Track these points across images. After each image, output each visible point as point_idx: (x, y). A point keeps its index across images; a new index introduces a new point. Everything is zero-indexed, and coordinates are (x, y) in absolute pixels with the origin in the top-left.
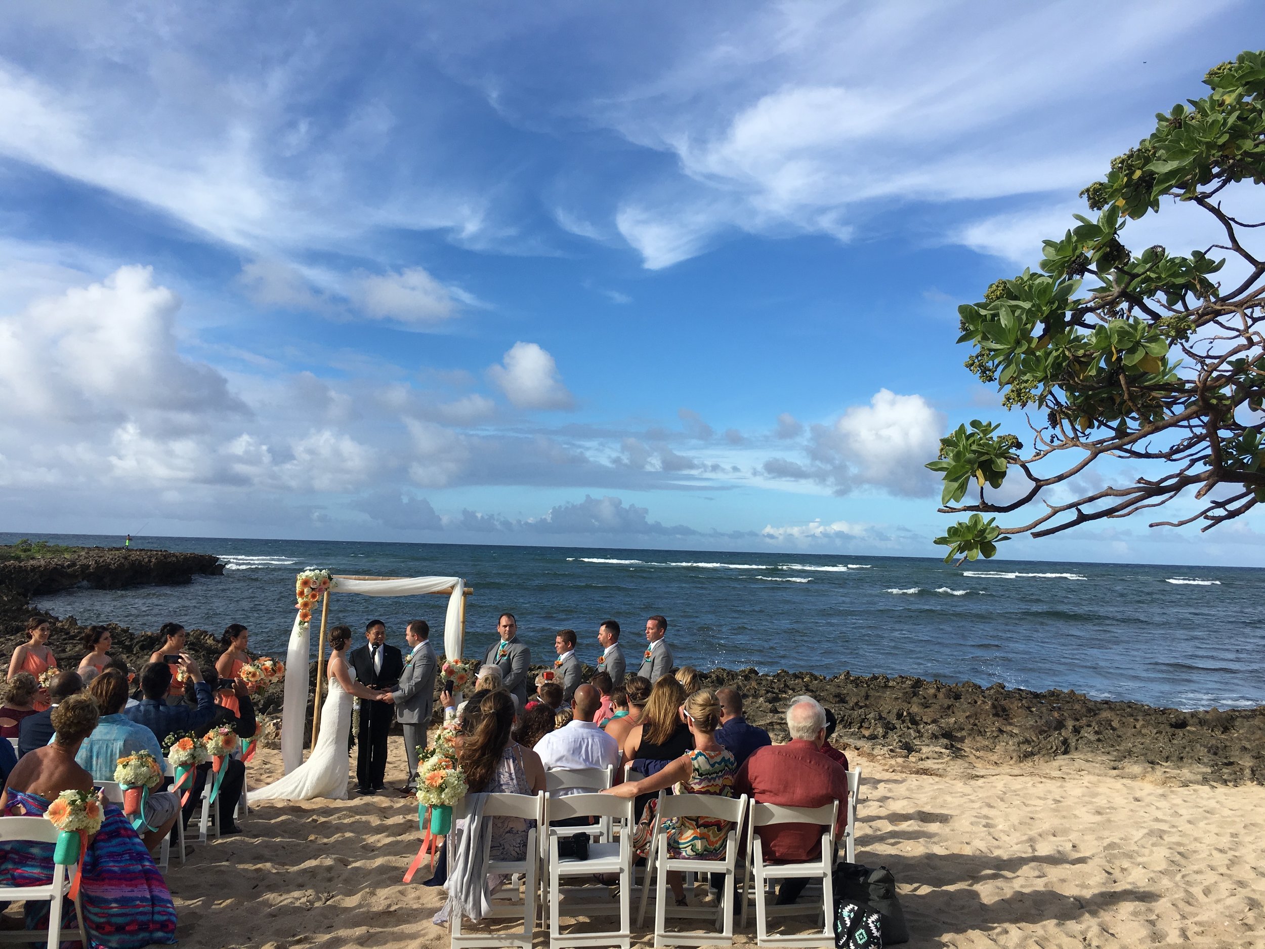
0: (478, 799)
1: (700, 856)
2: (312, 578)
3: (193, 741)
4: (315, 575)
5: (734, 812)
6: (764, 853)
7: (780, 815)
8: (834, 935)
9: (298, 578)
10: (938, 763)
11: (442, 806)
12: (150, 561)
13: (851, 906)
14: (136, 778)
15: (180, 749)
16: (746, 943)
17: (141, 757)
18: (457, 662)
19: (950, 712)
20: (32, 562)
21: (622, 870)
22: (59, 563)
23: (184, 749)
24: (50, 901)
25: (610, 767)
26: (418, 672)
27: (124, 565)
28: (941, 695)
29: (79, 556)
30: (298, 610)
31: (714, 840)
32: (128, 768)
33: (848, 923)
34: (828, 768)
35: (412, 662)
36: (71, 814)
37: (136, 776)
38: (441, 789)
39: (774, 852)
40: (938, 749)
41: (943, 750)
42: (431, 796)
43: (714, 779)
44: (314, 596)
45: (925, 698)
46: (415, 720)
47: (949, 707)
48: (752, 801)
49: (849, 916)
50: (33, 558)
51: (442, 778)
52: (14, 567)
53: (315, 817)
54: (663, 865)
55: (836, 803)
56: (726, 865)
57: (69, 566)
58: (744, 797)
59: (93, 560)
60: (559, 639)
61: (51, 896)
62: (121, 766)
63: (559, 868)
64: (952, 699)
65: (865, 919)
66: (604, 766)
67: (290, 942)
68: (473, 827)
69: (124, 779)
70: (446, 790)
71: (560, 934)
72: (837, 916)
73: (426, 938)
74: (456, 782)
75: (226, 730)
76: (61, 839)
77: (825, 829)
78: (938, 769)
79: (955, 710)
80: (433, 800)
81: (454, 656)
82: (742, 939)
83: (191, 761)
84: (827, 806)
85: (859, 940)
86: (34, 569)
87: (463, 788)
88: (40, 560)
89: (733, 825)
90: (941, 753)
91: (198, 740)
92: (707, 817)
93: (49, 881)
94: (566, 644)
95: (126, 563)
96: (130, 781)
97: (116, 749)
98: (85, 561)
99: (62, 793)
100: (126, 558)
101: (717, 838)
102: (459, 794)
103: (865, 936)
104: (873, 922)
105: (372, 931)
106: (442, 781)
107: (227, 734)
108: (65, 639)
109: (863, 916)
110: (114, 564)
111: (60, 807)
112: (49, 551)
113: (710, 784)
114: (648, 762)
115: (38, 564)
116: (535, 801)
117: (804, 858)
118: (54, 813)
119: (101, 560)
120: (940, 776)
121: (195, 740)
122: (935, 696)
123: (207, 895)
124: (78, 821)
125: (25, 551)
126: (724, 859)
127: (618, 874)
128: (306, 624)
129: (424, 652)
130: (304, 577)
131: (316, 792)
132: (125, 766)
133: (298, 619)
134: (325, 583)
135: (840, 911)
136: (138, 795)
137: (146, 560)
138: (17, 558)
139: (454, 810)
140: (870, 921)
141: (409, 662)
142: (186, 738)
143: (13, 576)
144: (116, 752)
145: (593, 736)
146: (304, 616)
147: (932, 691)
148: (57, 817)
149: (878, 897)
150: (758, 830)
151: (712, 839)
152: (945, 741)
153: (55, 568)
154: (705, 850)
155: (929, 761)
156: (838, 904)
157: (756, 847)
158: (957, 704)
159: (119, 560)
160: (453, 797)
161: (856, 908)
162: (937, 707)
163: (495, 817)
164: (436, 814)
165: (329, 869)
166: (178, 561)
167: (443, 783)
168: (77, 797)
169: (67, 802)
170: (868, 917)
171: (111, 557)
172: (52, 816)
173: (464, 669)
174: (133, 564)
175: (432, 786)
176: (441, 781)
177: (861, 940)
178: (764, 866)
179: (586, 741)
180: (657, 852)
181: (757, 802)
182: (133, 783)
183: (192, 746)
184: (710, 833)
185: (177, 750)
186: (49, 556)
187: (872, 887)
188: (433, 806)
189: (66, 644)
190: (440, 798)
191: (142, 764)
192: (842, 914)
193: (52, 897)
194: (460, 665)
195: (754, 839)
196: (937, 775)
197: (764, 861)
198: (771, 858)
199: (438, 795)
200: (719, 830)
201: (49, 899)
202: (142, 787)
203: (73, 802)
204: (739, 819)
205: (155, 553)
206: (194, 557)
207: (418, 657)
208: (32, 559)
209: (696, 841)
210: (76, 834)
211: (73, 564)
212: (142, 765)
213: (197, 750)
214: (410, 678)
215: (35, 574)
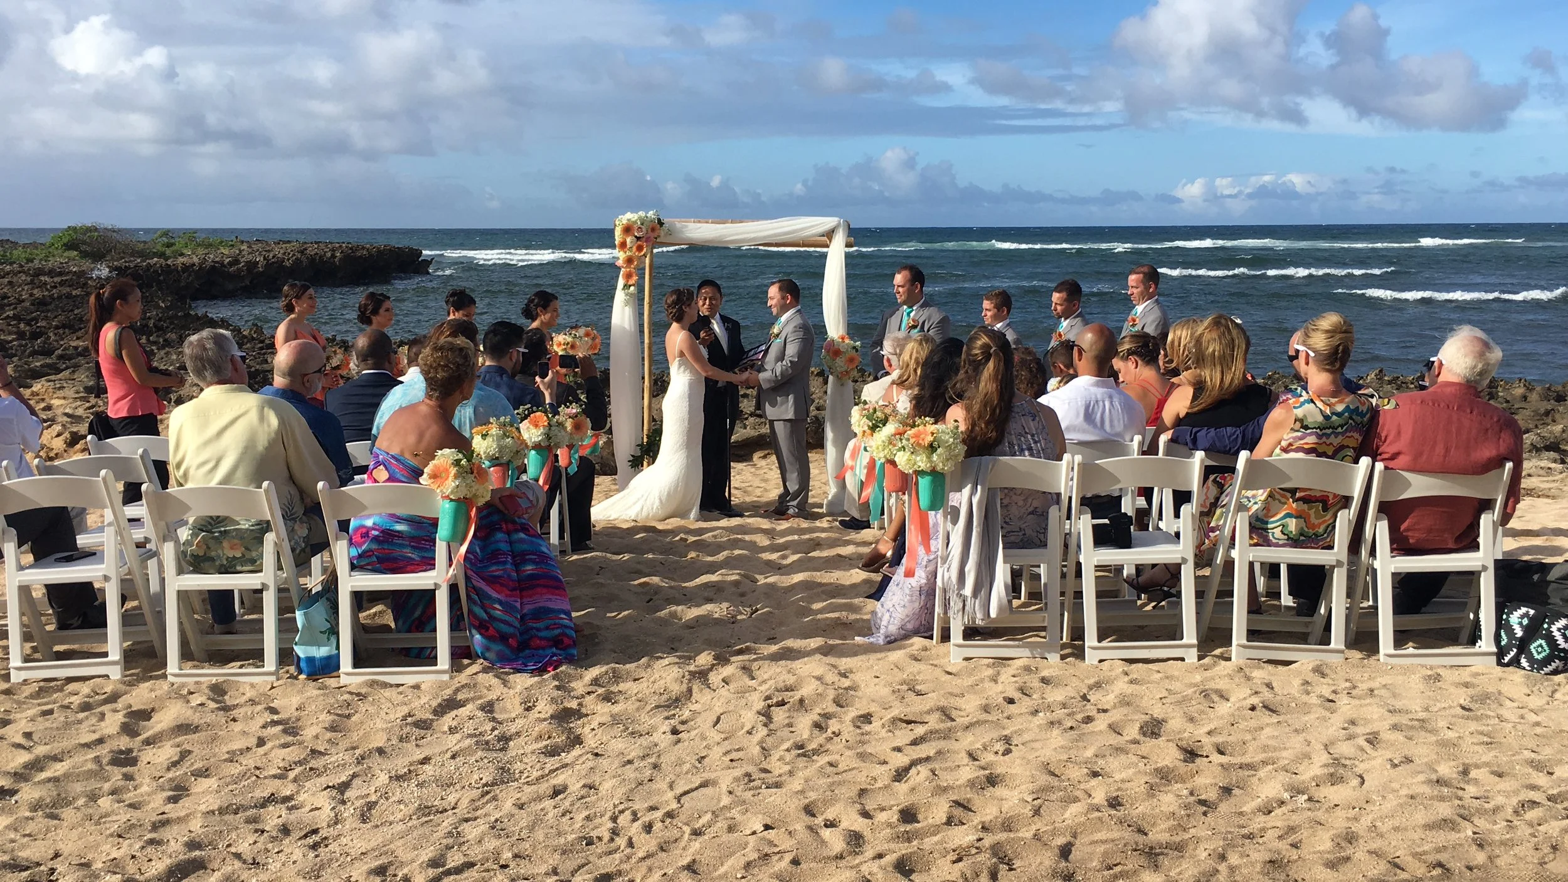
0: (980, 464)
1: (1295, 542)
2: (635, 222)
3: (548, 417)
4: (640, 218)
5: (1349, 480)
6: (1392, 541)
7: (1420, 486)
8: (1495, 650)
9: (617, 223)
10: (1548, 482)
11: (934, 473)
12: (333, 256)
13: (1524, 610)
14: (500, 451)
15: (531, 427)
16: (1364, 659)
17: (503, 425)
18: (843, 338)
19: (1549, 420)
20: (181, 260)
21: (1184, 560)
22: (217, 259)
23: (536, 426)
24: (435, 590)
25: (1137, 438)
26: (792, 350)
27: (301, 262)
28: (1534, 397)
29: (241, 251)
30: (619, 268)
31: (1316, 522)
32: (489, 439)
33: (1519, 633)
34: (1498, 421)
35: (783, 335)
36: (456, 477)
37: (501, 449)
38: (932, 448)
39: (1407, 538)
40: (1544, 463)
41: (1553, 465)
42: (918, 458)
43: (1328, 436)
44: (640, 248)
45: (1507, 402)
46: (790, 415)
47: (1547, 413)
48: (1379, 466)
49: (1520, 624)
50: (182, 255)
51: (933, 434)
52: (161, 266)
53: (682, 535)
54: (1243, 554)
55: (1509, 465)
56: (1335, 555)
57: (231, 264)
58: (1365, 461)
59: (260, 254)
60: (986, 304)
61: (436, 584)
62: (480, 437)
63: (1092, 557)
64: (1552, 402)
65: (1546, 626)
66: (1128, 438)
67: (729, 652)
68: (975, 500)
69: (485, 453)
70: (939, 451)
71: (1100, 641)
72: (1501, 624)
73: (913, 648)
74: (951, 440)
75: (574, 411)
76: (444, 512)
77: (1486, 505)
78: (1550, 489)
79: (1557, 416)
80: (920, 464)
81: (838, 331)
82: (1356, 655)
83: (547, 443)
84: (1494, 472)
85: (1535, 654)
86: (186, 268)
87: (961, 449)
88: (192, 257)
89: (1346, 501)
90: (1549, 468)
91: (554, 416)
92: (1310, 490)
93: (429, 564)
94: (998, 311)
95: (304, 259)
96: (493, 455)
97: (465, 418)
98: (250, 257)
99: (440, 452)
100: (302, 252)
101: (1321, 521)
102: (956, 456)
103: (1546, 648)
104: (1559, 630)
105: (831, 642)
106: (932, 439)
107: (575, 416)
108: (261, 349)
109: (1543, 622)
110: (288, 260)
111: (441, 469)
112: (199, 245)
113: (1322, 441)
114: (1195, 430)
115: (190, 261)
116: (1059, 468)
117: (1451, 545)
118: (434, 476)
119: (271, 256)
120: (1554, 498)
121: (550, 416)
122: (1525, 398)
123: (596, 607)
124: (466, 486)
125: (169, 245)
126: (1331, 547)
127: (1178, 566)
128: (632, 288)
129: (798, 320)
130: (625, 222)
131: (670, 510)
132: (484, 436)
133: (621, 282)
134: (653, 230)
135: (1504, 617)
136: (504, 474)
137: (329, 255)
138: (162, 255)
139: (948, 480)
140: (1554, 628)
141: (777, 335)
142: (538, 414)
143: (161, 278)
144: (465, 422)
145: (1111, 397)
146: (628, 276)
147: (1519, 391)
148: (439, 481)
149: (1562, 599)
150: (1385, 508)
151: (1313, 520)
152: (1552, 454)
153: (213, 267)
154: (1302, 535)
155: (1533, 479)
156: (1503, 606)
157: (1379, 531)
158: (1561, 409)
159: (294, 255)
160: (948, 460)
161: (1532, 612)
162: (1527, 413)
163: (1002, 489)
164: (924, 483)
165: (736, 584)
166: (371, 255)
167: (934, 441)
168: (460, 456)
169: (450, 462)
170: (1551, 623)
171: (282, 252)
172: (432, 480)
173: (854, 348)
174: (312, 260)
175: (919, 445)
176: (930, 438)
177: (1539, 653)
178: (1392, 557)
179: (1101, 404)
180: (1233, 538)
181: (1386, 468)
182: (497, 458)
183: (546, 424)
184: (1312, 512)
185: (528, 428)
186: (201, 251)
187: (1553, 586)
188: (919, 473)
189: (264, 354)
190: (931, 462)
191: (505, 434)
192: (1507, 620)
193: (437, 586)
194: (847, 341)
195: (1377, 519)
196: (1548, 497)
197: (1392, 550)
198: (1401, 546)
199: (927, 457)
200: (1325, 509)
201: (433, 588)
202: (508, 464)
203: (457, 463)
204: (1357, 493)
205: (337, 245)
206: (390, 249)
207: (790, 328)
208: (180, 255)
209: (1288, 520)
210: (463, 504)
211: (236, 261)
212: (505, 436)
213: (553, 428)
214: (781, 357)
215: (190, 275)
